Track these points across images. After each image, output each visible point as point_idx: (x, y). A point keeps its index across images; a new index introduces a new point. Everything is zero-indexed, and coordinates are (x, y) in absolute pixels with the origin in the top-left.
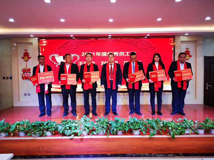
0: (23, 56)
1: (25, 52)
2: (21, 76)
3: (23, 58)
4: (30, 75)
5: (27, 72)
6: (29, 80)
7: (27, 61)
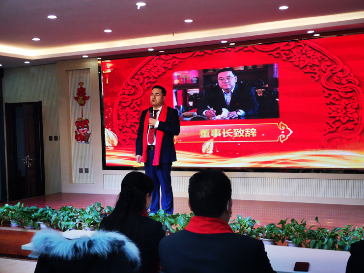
0: (77, 96)
1: (79, 87)
2: (75, 134)
3: (76, 99)
4: (88, 132)
5: (83, 127)
6: (87, 142)
7: (82, 105)
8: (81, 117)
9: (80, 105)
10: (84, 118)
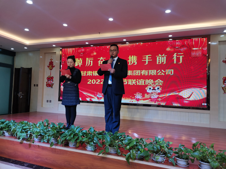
0: (49, 65)
1: (50, 61)
2: (46, 83)
3: (48, 67)
4: (53, 83)
5: (50, 80)
6: (52, 87)
7: (51, 70)
8: (50, 75)
9: (50, 69)
10: (51, 76)
